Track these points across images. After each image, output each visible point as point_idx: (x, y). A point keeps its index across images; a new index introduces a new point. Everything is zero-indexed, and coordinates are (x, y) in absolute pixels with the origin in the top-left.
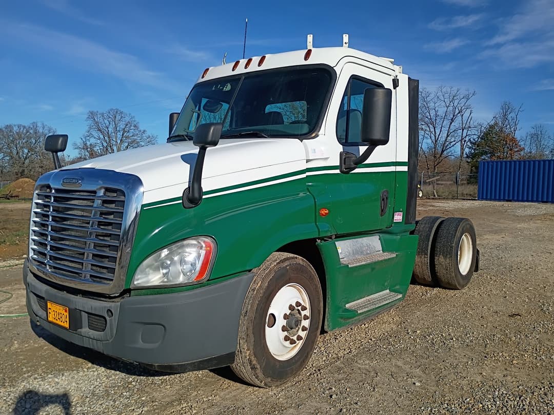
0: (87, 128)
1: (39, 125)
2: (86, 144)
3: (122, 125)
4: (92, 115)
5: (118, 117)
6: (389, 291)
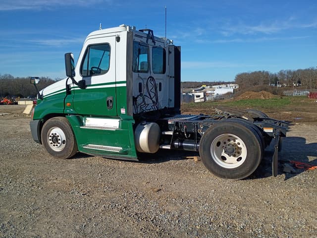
6: (121, 148)
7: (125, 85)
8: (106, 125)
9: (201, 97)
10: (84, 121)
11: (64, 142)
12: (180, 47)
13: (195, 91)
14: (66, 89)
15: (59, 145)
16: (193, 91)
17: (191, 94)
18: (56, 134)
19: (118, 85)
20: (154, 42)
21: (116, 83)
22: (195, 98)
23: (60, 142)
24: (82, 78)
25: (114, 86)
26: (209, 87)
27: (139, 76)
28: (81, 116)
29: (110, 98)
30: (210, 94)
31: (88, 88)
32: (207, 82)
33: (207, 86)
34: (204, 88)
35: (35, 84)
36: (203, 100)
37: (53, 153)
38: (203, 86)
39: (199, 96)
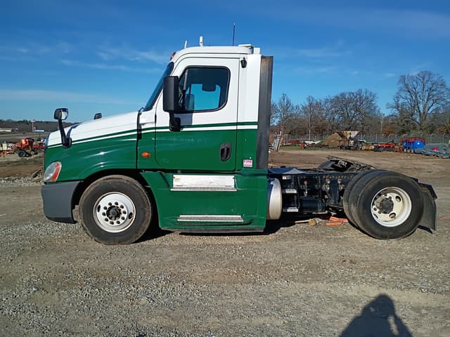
0: (397, 90)
1: (364, 91)
2: (398, 104)
3: (429, 85)
4: (403, 79)
5: (426, 78)
6: (240, 216)
7: (255, 127)
8: (212, 184)
11: (130, 215)
14: (137, 130)
15: (122, 221)
18: (117, 204)
19: (240, 127)
21: (237, 124)
23: (124, 215)
25: (234, 128)
29: (226, 146)
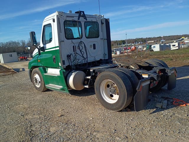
6: (62, 87)
7: (58, 48)
9: (176, 46)
10: (47, 70)
11: (40, 82)
12: (109, 19)
13: (176, 41)
14: (38, 52)
15: (38, 84)
16: (175, 41)
17: (168, 45)
18: (36, 78)
20: (85, 18)
22: (172, 47)
23: (38, 82)
24: (43, 45)
25: (55, 49)
26: (187, 38)
27: (72, 42)
28: (45, 67)
29: (54, 57)
30: (187, 43)
31: (46, 51)
32: (186, 35)
33: (185, 37)
34: (183, 39)
35: (28, 50)
36: (177, 48)
37: (36, 88)
38: (183, 38)
39: (174, 45)
